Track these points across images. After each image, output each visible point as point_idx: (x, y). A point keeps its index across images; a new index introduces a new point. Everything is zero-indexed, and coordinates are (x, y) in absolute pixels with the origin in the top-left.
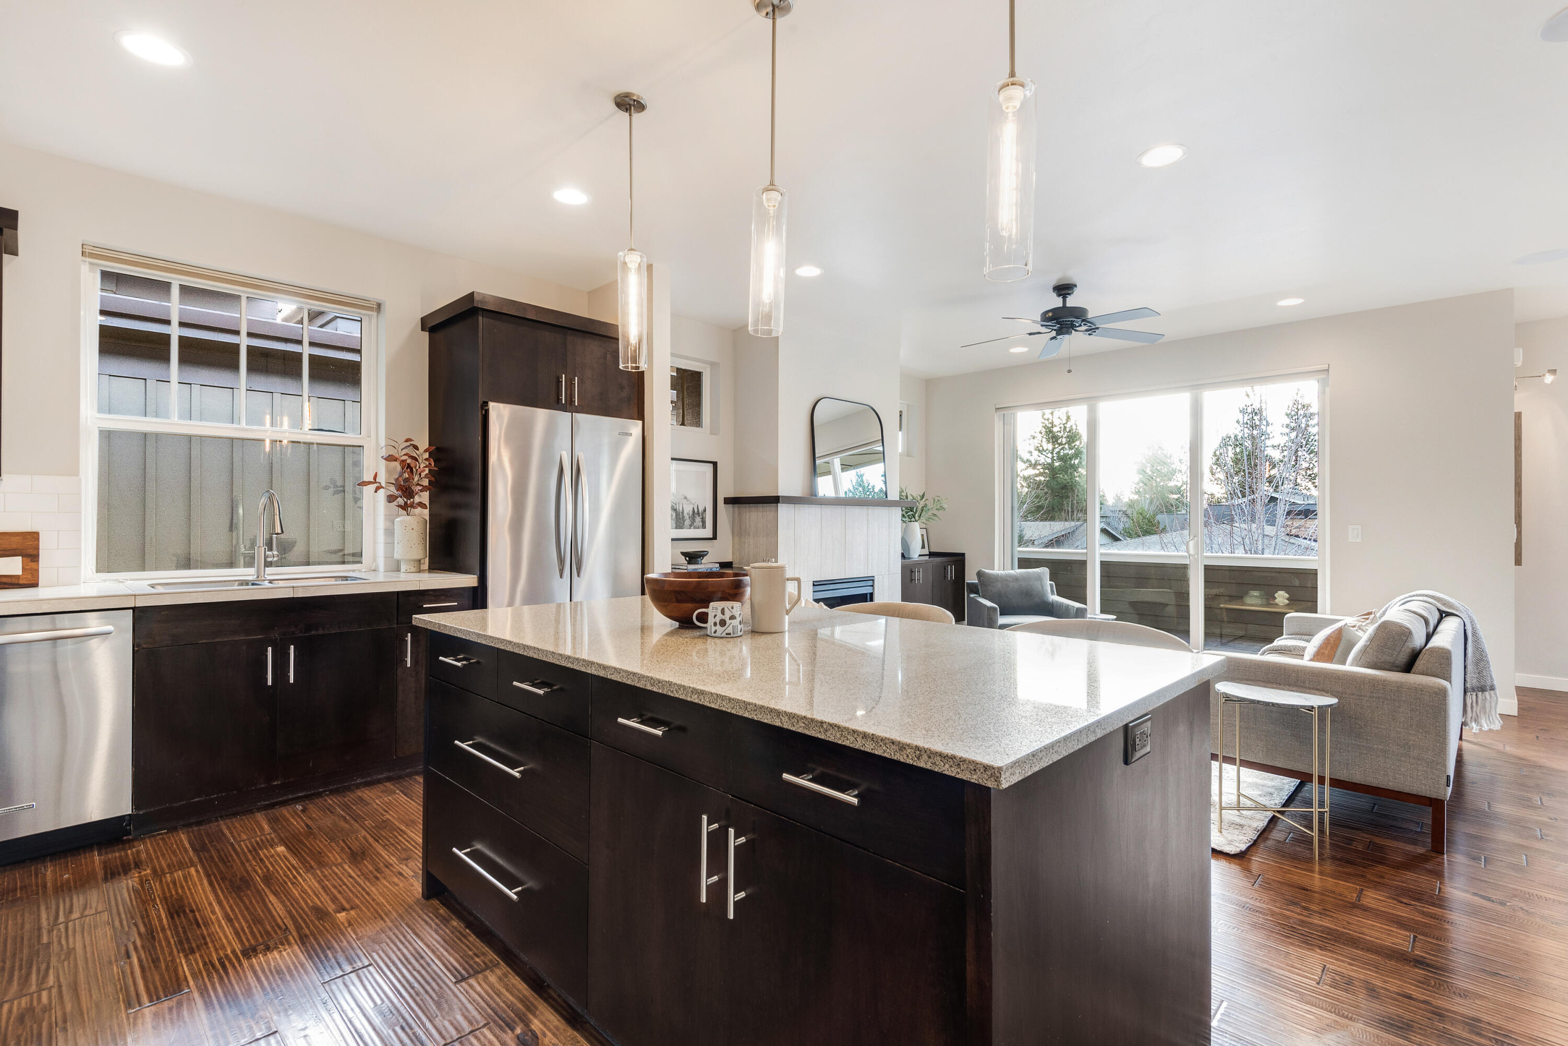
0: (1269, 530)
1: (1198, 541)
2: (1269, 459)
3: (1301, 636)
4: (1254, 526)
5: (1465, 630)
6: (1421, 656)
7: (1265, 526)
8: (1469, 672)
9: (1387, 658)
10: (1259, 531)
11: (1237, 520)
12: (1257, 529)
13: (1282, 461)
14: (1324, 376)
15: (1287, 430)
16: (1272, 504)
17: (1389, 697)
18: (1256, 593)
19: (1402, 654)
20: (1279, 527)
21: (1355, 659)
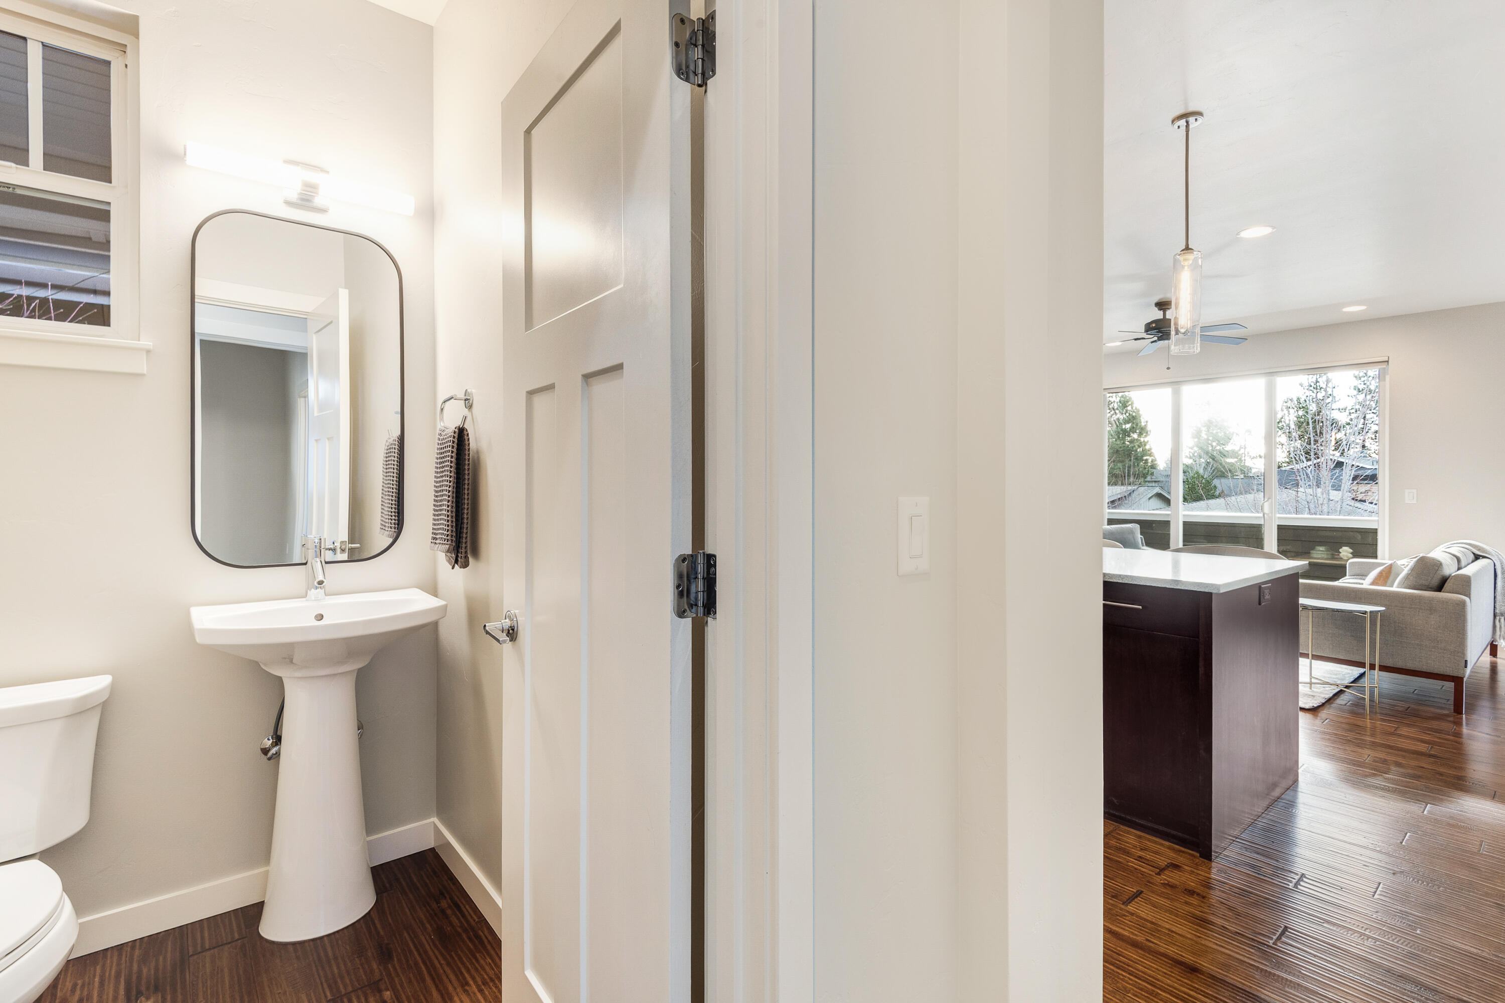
0: (1335, 495)
1: (1272, 502)
2: (1334, 423)
3: (1361, 577)
4: (1319, 490)
5: (1495, 569)
6: (1448, 581)
7: (1330, 491)
8: (1498, 601)
9: (1424, 582)
10: (1325, 496)
11: (1302, 485)
12: (1323, 494)
13: (1348, 424)
14: (1385, 366)
15: (1355, 392)
16: (1337, 471)
17: (1424, 608)
18: (1321, 548)
19: (1434, 579)
20: (1345, 491)
21: (1399, 584)
